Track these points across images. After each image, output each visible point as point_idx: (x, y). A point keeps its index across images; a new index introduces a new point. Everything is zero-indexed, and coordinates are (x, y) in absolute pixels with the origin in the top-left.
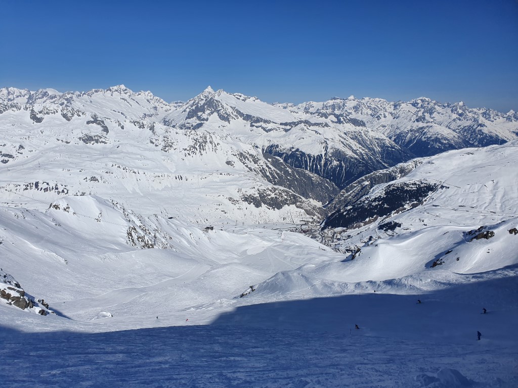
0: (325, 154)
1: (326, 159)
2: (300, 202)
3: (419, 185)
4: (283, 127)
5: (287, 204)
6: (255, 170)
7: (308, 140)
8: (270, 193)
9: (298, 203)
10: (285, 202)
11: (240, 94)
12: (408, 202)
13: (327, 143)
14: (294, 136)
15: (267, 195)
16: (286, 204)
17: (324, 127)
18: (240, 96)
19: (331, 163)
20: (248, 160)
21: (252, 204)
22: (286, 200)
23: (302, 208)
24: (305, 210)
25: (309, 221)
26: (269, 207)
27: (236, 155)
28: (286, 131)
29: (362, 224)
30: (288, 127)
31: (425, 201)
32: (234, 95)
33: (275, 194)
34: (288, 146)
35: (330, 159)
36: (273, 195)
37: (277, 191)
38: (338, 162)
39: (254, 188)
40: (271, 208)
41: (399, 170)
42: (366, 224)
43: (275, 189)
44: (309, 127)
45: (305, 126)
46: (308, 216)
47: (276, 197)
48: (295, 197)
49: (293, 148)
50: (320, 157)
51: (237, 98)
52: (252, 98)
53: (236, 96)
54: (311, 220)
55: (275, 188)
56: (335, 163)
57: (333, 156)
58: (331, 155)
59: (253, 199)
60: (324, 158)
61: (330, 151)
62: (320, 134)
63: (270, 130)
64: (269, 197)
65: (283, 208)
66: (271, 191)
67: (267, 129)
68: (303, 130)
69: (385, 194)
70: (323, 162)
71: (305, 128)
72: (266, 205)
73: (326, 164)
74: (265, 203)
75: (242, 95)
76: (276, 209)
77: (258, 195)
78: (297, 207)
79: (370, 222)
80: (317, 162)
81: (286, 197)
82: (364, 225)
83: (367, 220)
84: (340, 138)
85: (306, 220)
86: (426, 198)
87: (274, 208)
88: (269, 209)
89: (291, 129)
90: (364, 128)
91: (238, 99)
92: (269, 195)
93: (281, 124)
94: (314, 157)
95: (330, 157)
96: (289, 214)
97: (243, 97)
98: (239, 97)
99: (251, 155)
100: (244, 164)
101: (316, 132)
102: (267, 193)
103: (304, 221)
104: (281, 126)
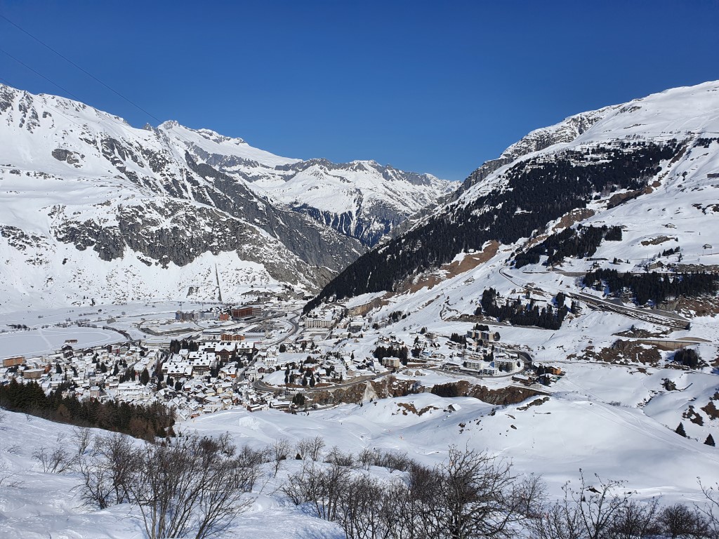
0: (358, 211)
1: (359, 219)
2: (252, 241)
3: (614, 150)
4: (282, 172)
5: (212, 249)
6: (147, 182)
7: (325, 191)
8: (155, 215)
9: (246, 247)
10: (203, 245)
11: (210, 131)
12: (594, 194)
13: (360, 193)
14: (300, 185)
15: (146, 222)
16: (206, 248)
17: (355, 170)
18: (211, 134)
19: (369, 227)
20: (135, 159)
21: (90, 249)
22: (210, 237)
23: (257, 260)
24: (266, 265)
25: (273, 294)
26: (149, 259)
27: (94, 142)
28: (287, 178)
29: (442, 273)
30: (291, 172)
31: (657, 184)
32: (199, 132)
33: (174, 221)
34: (288, 200)
35: (366, 219)
36: (166, 224)
37: (181, 213)
38: (382, 225)
39: (108, 203)
40: (154, 261)
41: (535, 143)
42: (454, 271)
43: (176, 208)
44: (328, 171)
45: (321, 168)
46: (273, 281)
47: (175, 229)
48: (236, 228)
49: (296, 203)
50: (347, 217)
51: (204, 137)
52: (233, 141)
53: (203, 134)
54: (279, 290)
55: (175, 204)
56: (377, 226)
57: (372, 214)
58: (368, 213)
59: (96, 236)
60: (355, 218)
61: (366, 205)
62: (348, 182)
63: (256, 178)
64: (153, 229)
65: (197, 260)
66: (161, 211)
67: (250, 176)
68: (316, 174)
69: (511, 185)
70: (353, 226)
71: (322, 172)
72: (139, 254)
73: (359, 228)
74: (135, 247)
75: (214, 132)
76: (171, 264)
77: (117, 223)
78: (243, 257)
79: (470, 263)
80: (341, 224)
81: (209, 229)
82: (449, 276)
83: (460, 257)
84: (386, 189)
85: (262, 290)
86: (655, 178)
87: (164, 263)
88: (149, 264)
89: (295, 175)
90: (428, 188)
91: (206, 138)
92: (154, 223)
93: (278, 168)
94: (336, 216)
95: (367, 216)
96: (212, 277)
97: (216, 135)
98: (208, 135)
99: (147, 152)
100: (114, 163)
101: (342, 178)
102: (147, 216)
103: (257, 293)
104: (278, 172)
